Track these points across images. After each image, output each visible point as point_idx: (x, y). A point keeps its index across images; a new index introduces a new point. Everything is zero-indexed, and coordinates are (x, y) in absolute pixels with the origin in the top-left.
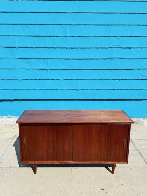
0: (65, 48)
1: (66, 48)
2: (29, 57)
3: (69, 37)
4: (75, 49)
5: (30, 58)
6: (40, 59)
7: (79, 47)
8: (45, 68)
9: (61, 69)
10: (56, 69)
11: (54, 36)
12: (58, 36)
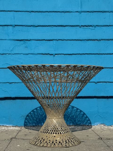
0: (77, 26)
1: (79, 26)
2: (29, 38)
3: (82, 12)
4: (91, 27)
5: (31, 40)
6: (44, 40)
7: (95, 24)
8: (51, 53)
9: (71, 53)
10: (65, 53)
11: (63, 12)
12: (68, 11)
